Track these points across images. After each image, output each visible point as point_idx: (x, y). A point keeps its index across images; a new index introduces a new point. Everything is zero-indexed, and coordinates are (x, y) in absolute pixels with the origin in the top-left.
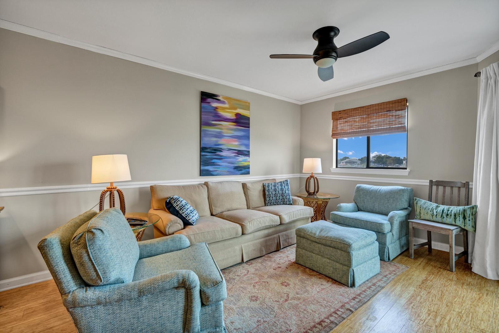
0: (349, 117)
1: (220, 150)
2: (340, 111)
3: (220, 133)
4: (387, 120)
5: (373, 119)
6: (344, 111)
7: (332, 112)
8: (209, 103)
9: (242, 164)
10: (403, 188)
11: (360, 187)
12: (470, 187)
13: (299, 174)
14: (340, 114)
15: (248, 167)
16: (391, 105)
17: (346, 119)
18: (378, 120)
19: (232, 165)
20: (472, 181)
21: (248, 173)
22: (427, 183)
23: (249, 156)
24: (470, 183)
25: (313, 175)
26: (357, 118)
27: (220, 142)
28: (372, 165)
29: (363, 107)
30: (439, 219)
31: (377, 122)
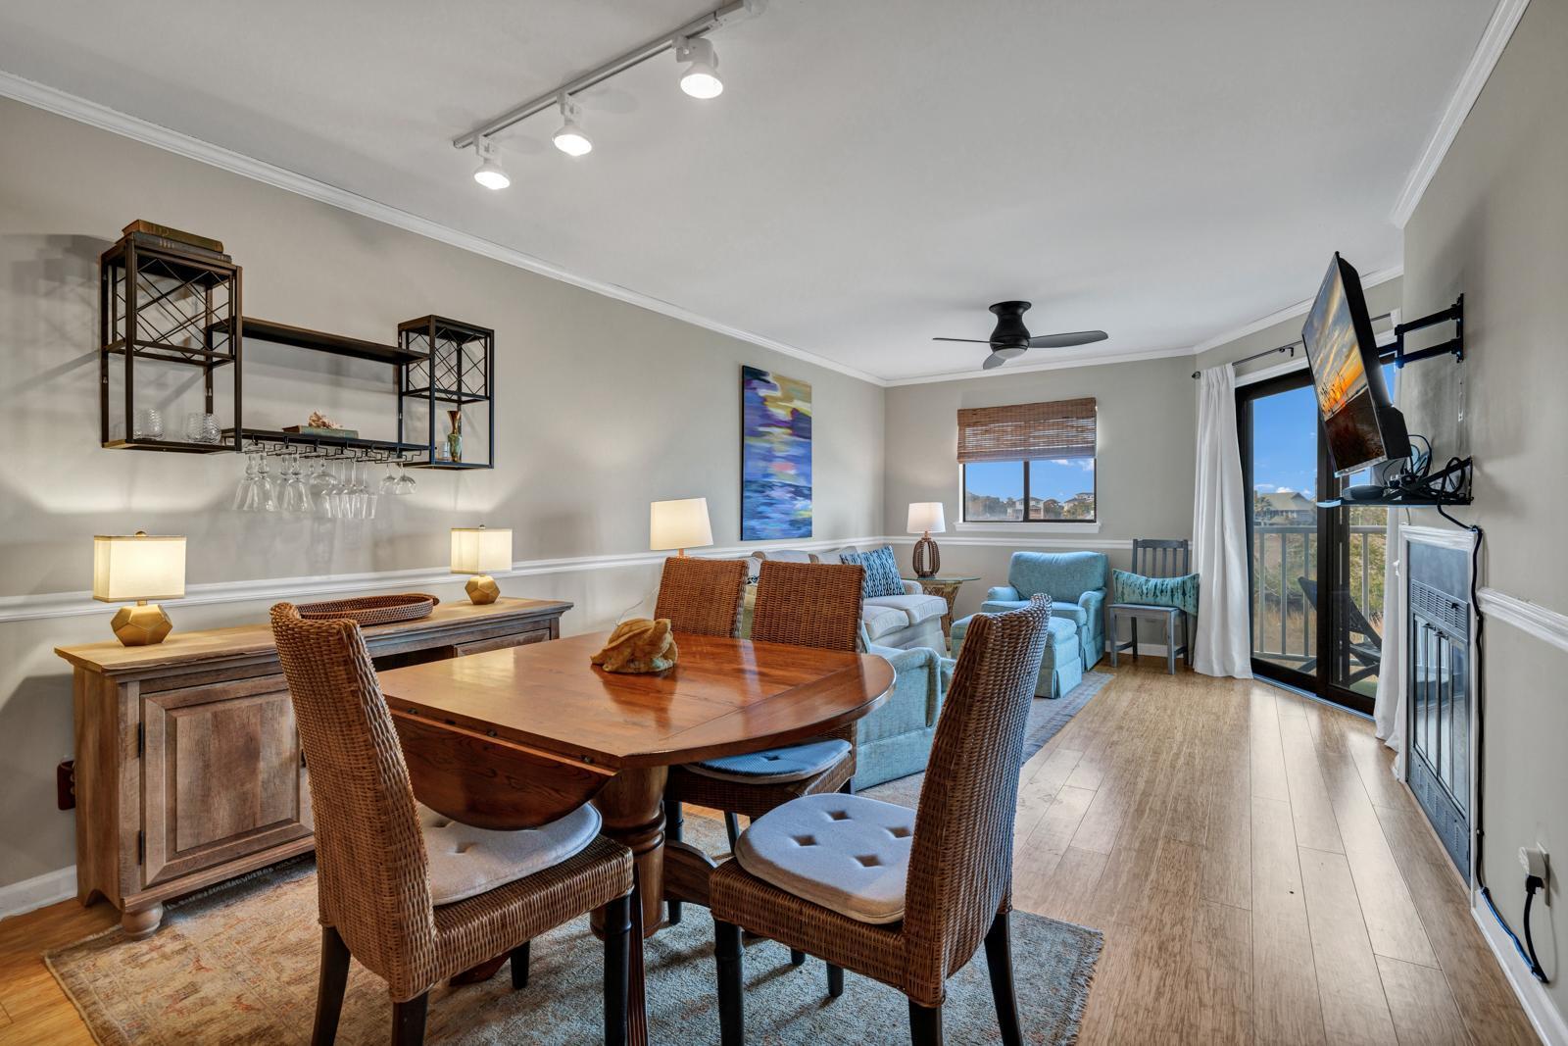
0: (994, 422)
1: (771, 486)
2: (975, 410)
3: (770, 450)
4: (1064, 433)
5: (1040, 430)
6: (984, 409)
7: (959, 411)
8: (755, 389)
9: (801, 515)
10: (1095, 554)
11: (1020, 556)
12: (1189, 548)
13: (882, 537)
14: (975, 416)
15: (808, 522)
16: (1070, 408)
17: (986, 425)
18: (1047, 432)
19: (788, 518)
20: (1192, 540)
21: (809, 534)
22: (1129, 545)
23: (811, 499)
24: (1189, 543)
25: (929, 537)
26: (1007, 426)
27: (770, 471)
28: (1032, 516)
29: (1021, 406)
30: (1151, 599)
31: (1043, 435)
